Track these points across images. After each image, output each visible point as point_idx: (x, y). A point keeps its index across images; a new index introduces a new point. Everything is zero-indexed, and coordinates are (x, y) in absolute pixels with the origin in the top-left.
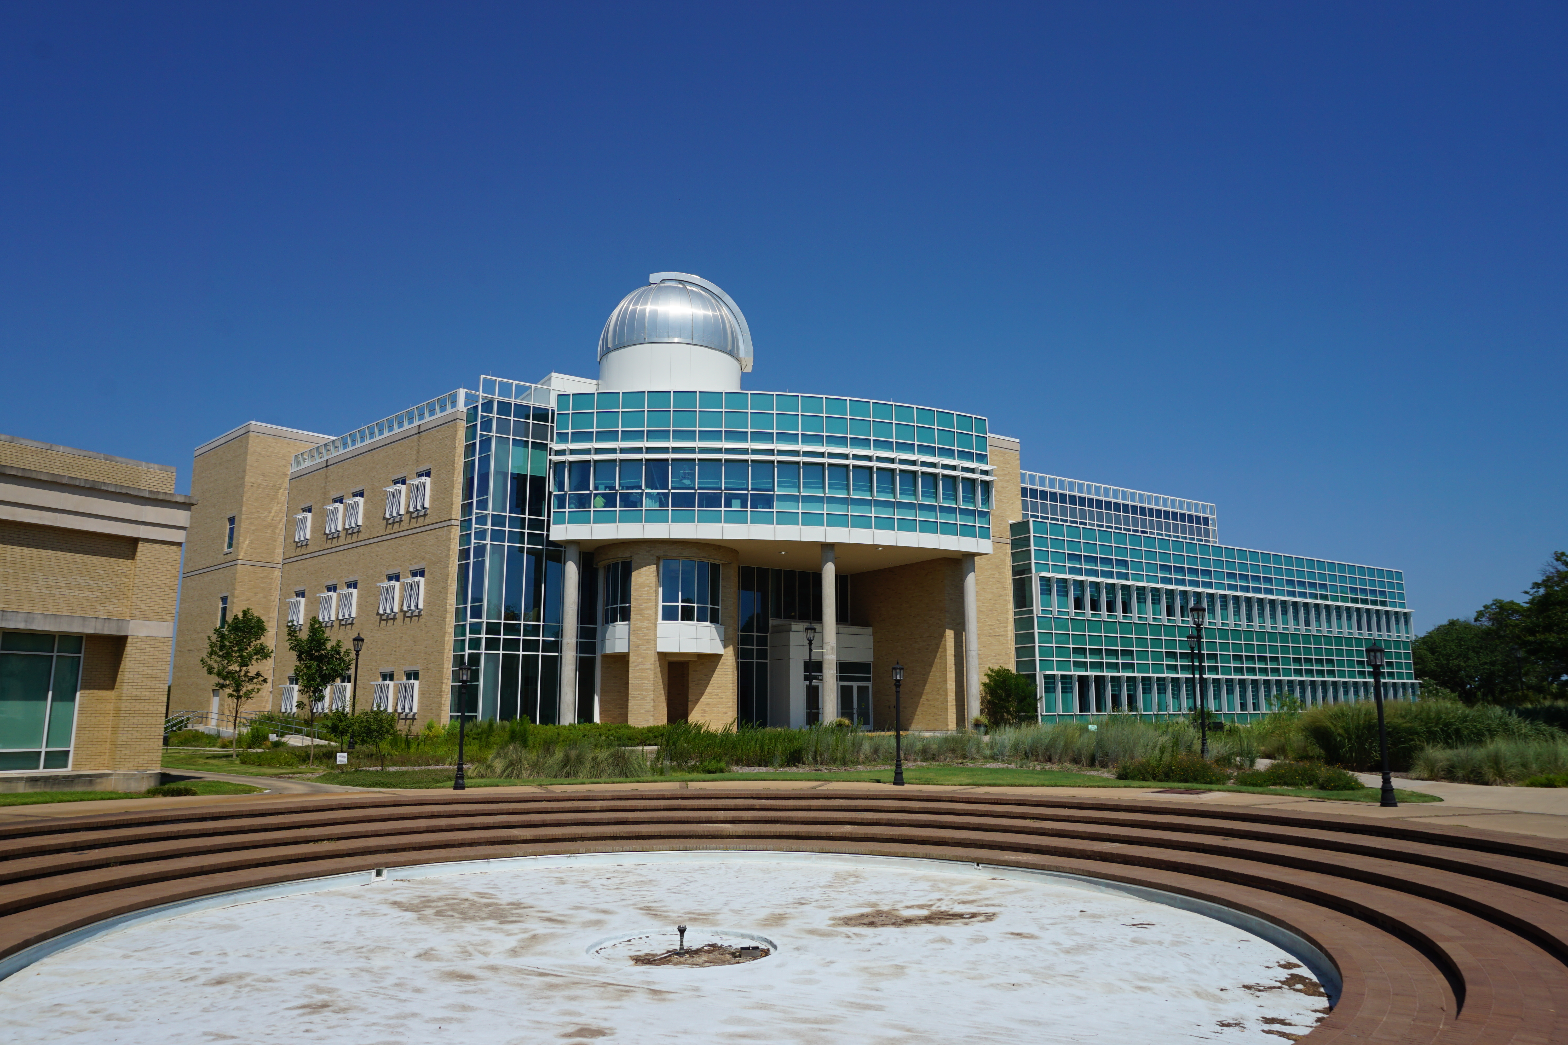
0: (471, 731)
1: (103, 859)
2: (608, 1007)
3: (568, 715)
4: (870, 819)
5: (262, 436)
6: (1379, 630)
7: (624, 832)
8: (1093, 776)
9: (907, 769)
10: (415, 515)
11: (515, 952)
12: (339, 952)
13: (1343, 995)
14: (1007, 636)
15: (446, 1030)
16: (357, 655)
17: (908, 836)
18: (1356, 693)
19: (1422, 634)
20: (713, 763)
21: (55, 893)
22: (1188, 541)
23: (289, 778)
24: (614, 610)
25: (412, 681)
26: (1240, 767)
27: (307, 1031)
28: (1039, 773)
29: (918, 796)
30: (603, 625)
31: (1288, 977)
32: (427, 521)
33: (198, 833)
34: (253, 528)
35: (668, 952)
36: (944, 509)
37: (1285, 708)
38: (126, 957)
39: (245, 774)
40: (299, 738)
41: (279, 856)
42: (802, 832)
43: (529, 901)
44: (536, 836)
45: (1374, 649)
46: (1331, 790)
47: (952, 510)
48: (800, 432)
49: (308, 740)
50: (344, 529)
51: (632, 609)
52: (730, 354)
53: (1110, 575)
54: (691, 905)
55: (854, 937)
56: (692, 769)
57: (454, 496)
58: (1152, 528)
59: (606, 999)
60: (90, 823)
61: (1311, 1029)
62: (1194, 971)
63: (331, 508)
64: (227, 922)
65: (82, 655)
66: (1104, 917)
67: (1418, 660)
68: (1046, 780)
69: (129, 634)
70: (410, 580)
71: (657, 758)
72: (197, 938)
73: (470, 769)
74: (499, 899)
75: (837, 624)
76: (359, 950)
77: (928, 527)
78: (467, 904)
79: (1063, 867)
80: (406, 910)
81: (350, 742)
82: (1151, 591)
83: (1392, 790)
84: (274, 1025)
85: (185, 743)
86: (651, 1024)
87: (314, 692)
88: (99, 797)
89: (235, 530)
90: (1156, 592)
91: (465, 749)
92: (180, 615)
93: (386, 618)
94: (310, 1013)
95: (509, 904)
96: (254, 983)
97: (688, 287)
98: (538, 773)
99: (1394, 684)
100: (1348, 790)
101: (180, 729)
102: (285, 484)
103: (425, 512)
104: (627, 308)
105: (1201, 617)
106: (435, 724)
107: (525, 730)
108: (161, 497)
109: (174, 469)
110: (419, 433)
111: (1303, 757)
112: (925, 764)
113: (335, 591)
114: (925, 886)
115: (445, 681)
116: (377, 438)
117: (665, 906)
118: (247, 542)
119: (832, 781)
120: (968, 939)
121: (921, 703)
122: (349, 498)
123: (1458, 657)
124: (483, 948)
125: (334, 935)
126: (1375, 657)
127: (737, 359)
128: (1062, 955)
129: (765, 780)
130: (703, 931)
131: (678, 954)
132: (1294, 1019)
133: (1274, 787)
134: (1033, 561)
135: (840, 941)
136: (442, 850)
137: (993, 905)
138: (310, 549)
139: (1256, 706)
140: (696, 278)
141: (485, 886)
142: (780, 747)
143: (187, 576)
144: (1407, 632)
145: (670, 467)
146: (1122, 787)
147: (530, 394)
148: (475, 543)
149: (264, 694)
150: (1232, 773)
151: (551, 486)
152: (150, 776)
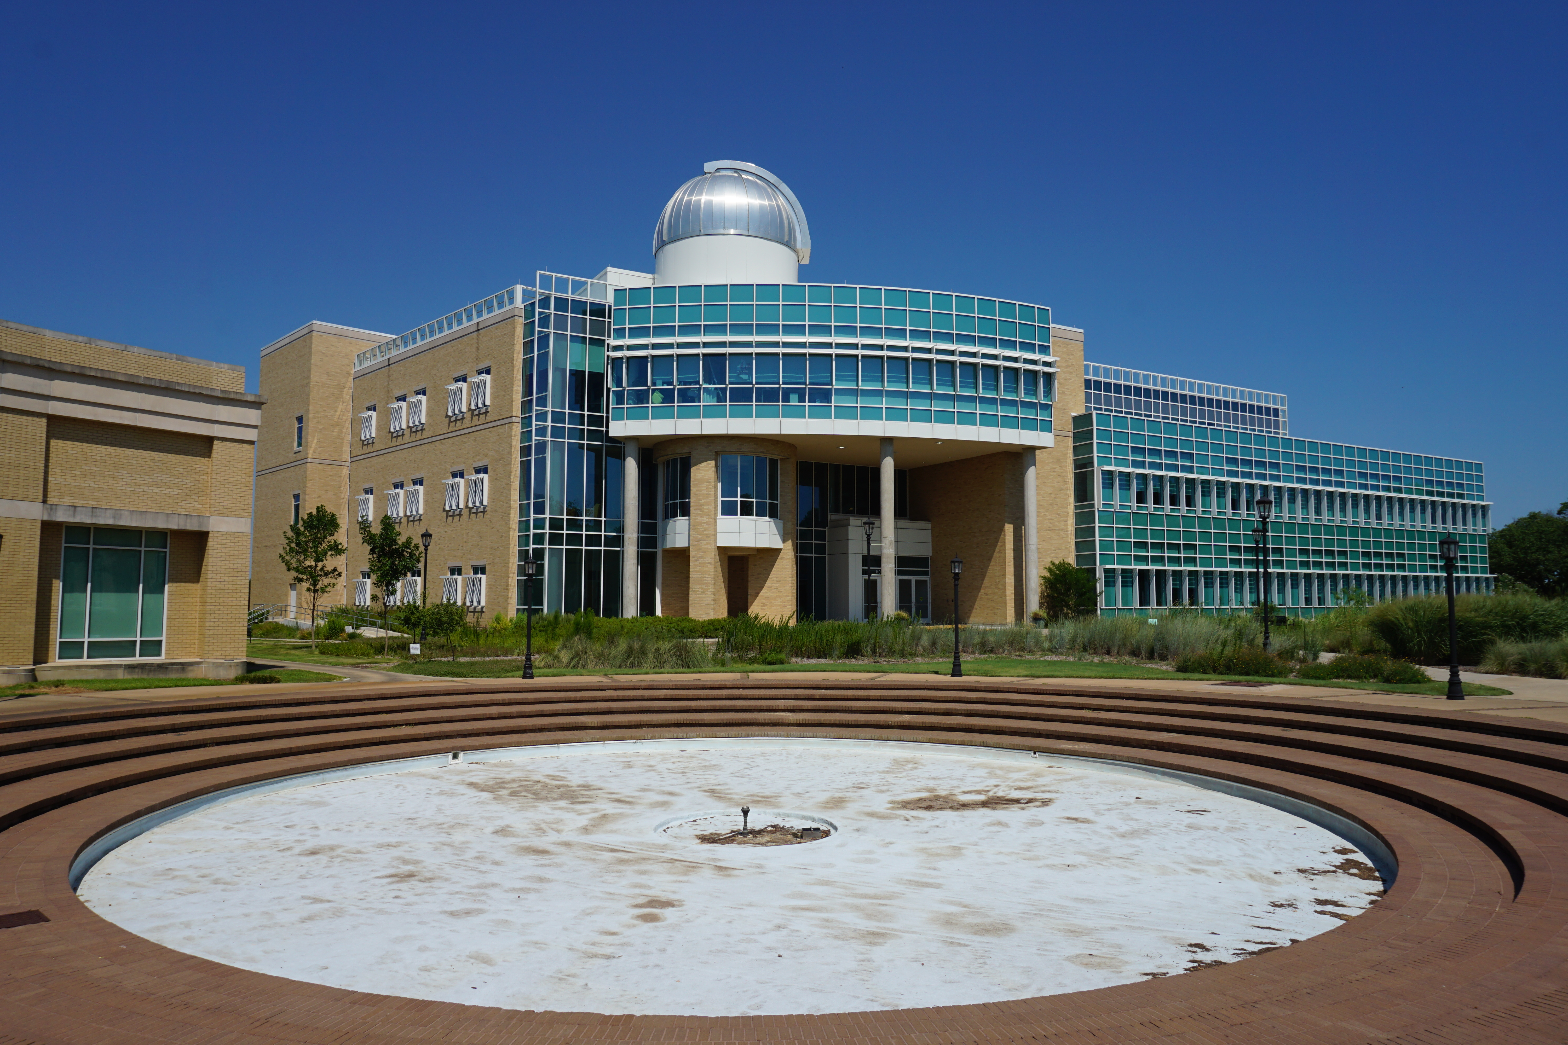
0: (537, 623)
1: (200, 740)
2: (676, 882)
3: (631, 608)
4: (928, 709)
5: (324, 335)
6: (1454, 523)
7: (688, 720)
8: (1152, 669)
9: (965, 661)
10: (476, 412)
11: (587, 830)
12: (421, 828)
13: (1398, 878)
14: (1067, 531)
15: (525, 899)
16: (426, 550)
17: (965, 725)
18: (1427, 587)
19: (1500, 527)
20: (774, 654)
21: (160, 770)
22: (1256, 433)
23: (366, 667)
24: (674, 506)
25: (479, 576)
26: (1303, 661)
27: (396, 897)
28: (1097, 665)
29: (976, 687)
30: (663, 520)
31: (1343, 861)
32: (489, 418)
33: (285, 717)
34: (320, 427)
35: (732, 832)
36: (1005, 402)
37: (1352, 603)
38: (227, 828)
39: (324, 663)
40: (373, 630)
41: (362, 739)
42: (861, 721)
43: (598, 783)
44: (603, 722)
45: (1448, 541)
46: (1396, 683)
47: (1014, 403)
48: (858, 325)
49: (382, 632)
50: (408, 427)
51: (692, 504)
52: (787, 244)
53: (1175, 468)
54: (754, 789)
55: (912, 819)
56: (753, 661)
57: (514, 393)
58: (1219, 420)
59: (674, 874)
60: (185, 707)
61: (1363, 911)
62: (1249, 856)
63: (394, 406)
64: (317, 799)
65: (168, 550)
66: (1159, 804)
67: (1494, 553)
68: (1104, 672)
69: (210, 529)
70: (474, 477)
71: (718, 650)
72: (290, 813)
73: (537, 659)
74: (569, 781)
75: (895, 519)
76: (440, 826)
77: (988, 421)
78: (539, 786)
79: (1120, 756)
80: (483, 791)
81: (422, 634)
82: (1217, 484)
83: (1460, 683)
84: (365, 892)
85: (267, 634)
86: (717, 897)
87: (387, 586)
88: (192, 683)
89: (303, 429)
90: (1221, 485)
91: (532, 640)
92: (255, 513)
93: (452, 515)
94: (398, 882)
95: (579, 786)
96: (344, 854)
97: (743, 176)
98: (603, 663)
99: (1468, 579)
100: (1414, 683)
101: (261, 621)
102: (349, 383)
103: (487, 409)
104: (682, 199)
105: (1267, 510)
106: (503, 617)
107: (590, 624)
108: (232, 396)
109: (243, 369)
110: (478, 330)
111: (1369, 650)
112: (983, 656)
113: (402, 488)
114: (983, 772)
115: (511, 575)
116: (437, 336)
117: (729, 789)
118: (315, 441)
119: (891, 673)
120: (1024, 823)
121: (979, 597)
122: (411, 396)
123: (1537, 551)
124: (556, 826)
125: (416, 812)
126: (1449, 549)
127: (794, 250)
128: (1117, 839)
129: (824, 671)
130: (765, 813)
131: (741, 834)
132: (1348, 901)
133: (1337, 680)
134: (1095, 454)
135: (899, 823)
136: (514, 735)
137: (1049, 792)
138: (377, 447)
139: (1321, 601)
140: (751, 166)
141: (556, 769)
142: (839, 639)
143: (259, 474)
144: (1484, 526)
145: (727, 362)
146: (1181, 680)
147: (587, 289)
148: (536, 440)
149: (339, 589)
150: (1295, 667)
151: (609, 382)
152: (237, 664)
